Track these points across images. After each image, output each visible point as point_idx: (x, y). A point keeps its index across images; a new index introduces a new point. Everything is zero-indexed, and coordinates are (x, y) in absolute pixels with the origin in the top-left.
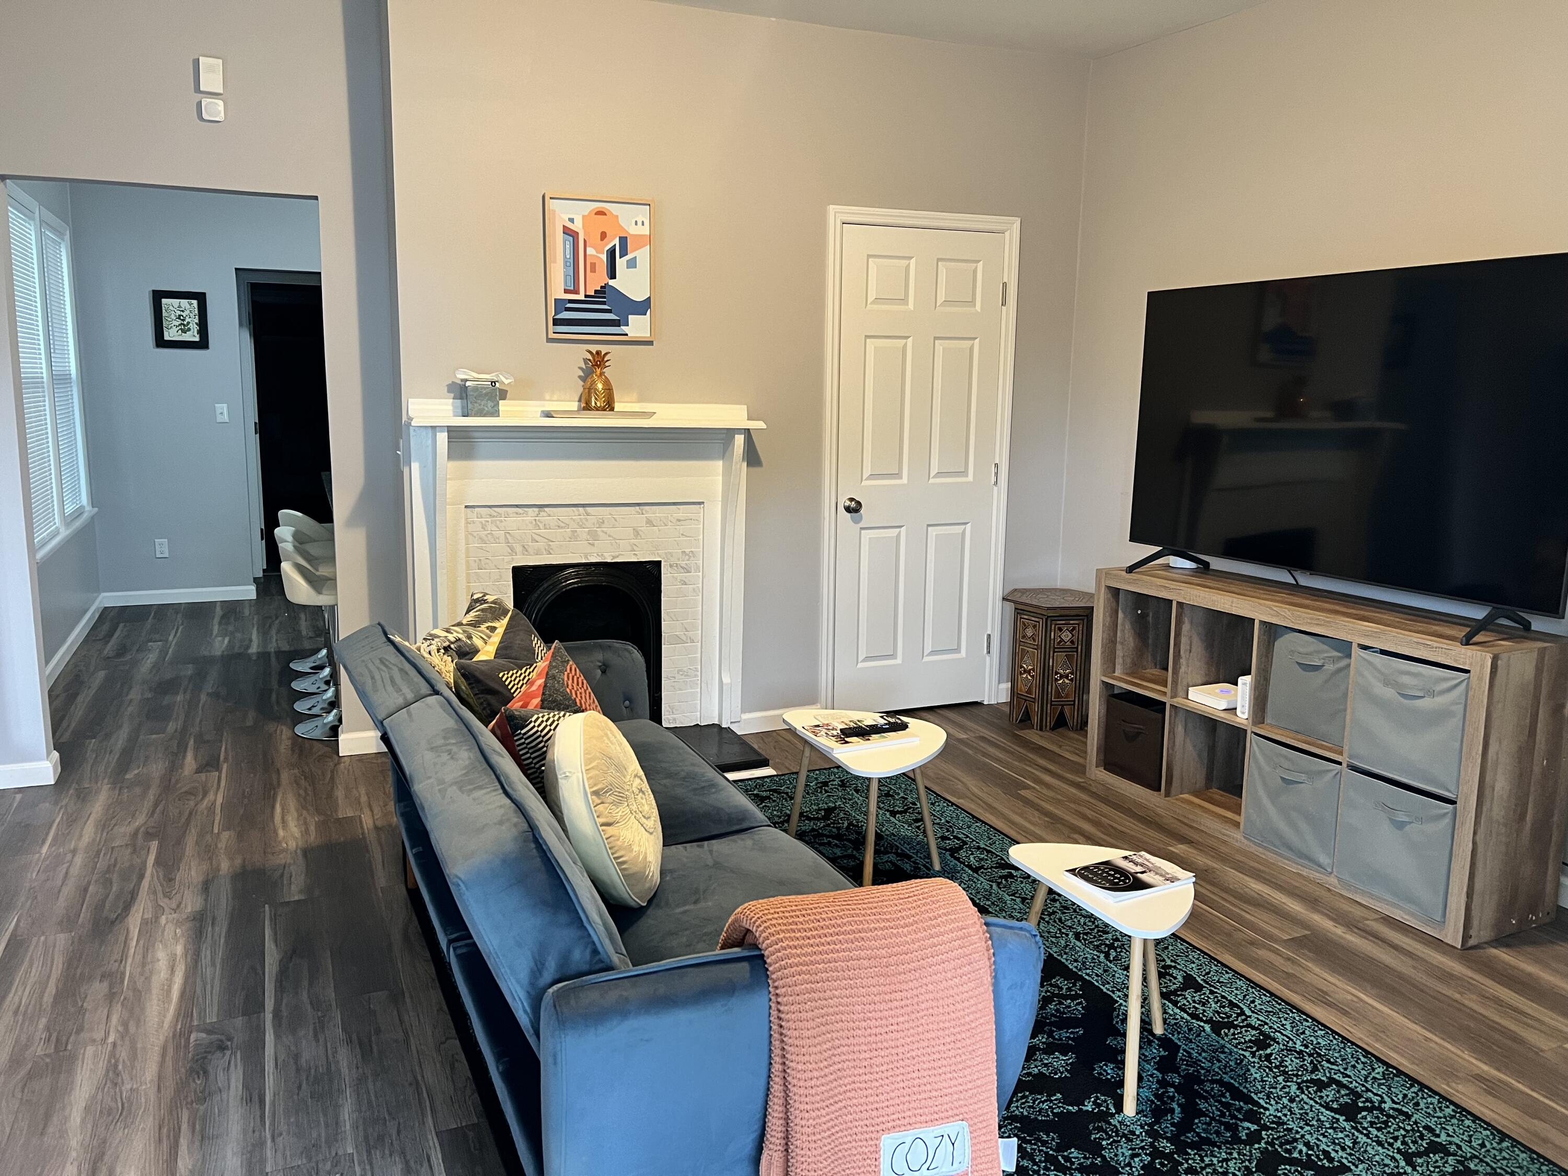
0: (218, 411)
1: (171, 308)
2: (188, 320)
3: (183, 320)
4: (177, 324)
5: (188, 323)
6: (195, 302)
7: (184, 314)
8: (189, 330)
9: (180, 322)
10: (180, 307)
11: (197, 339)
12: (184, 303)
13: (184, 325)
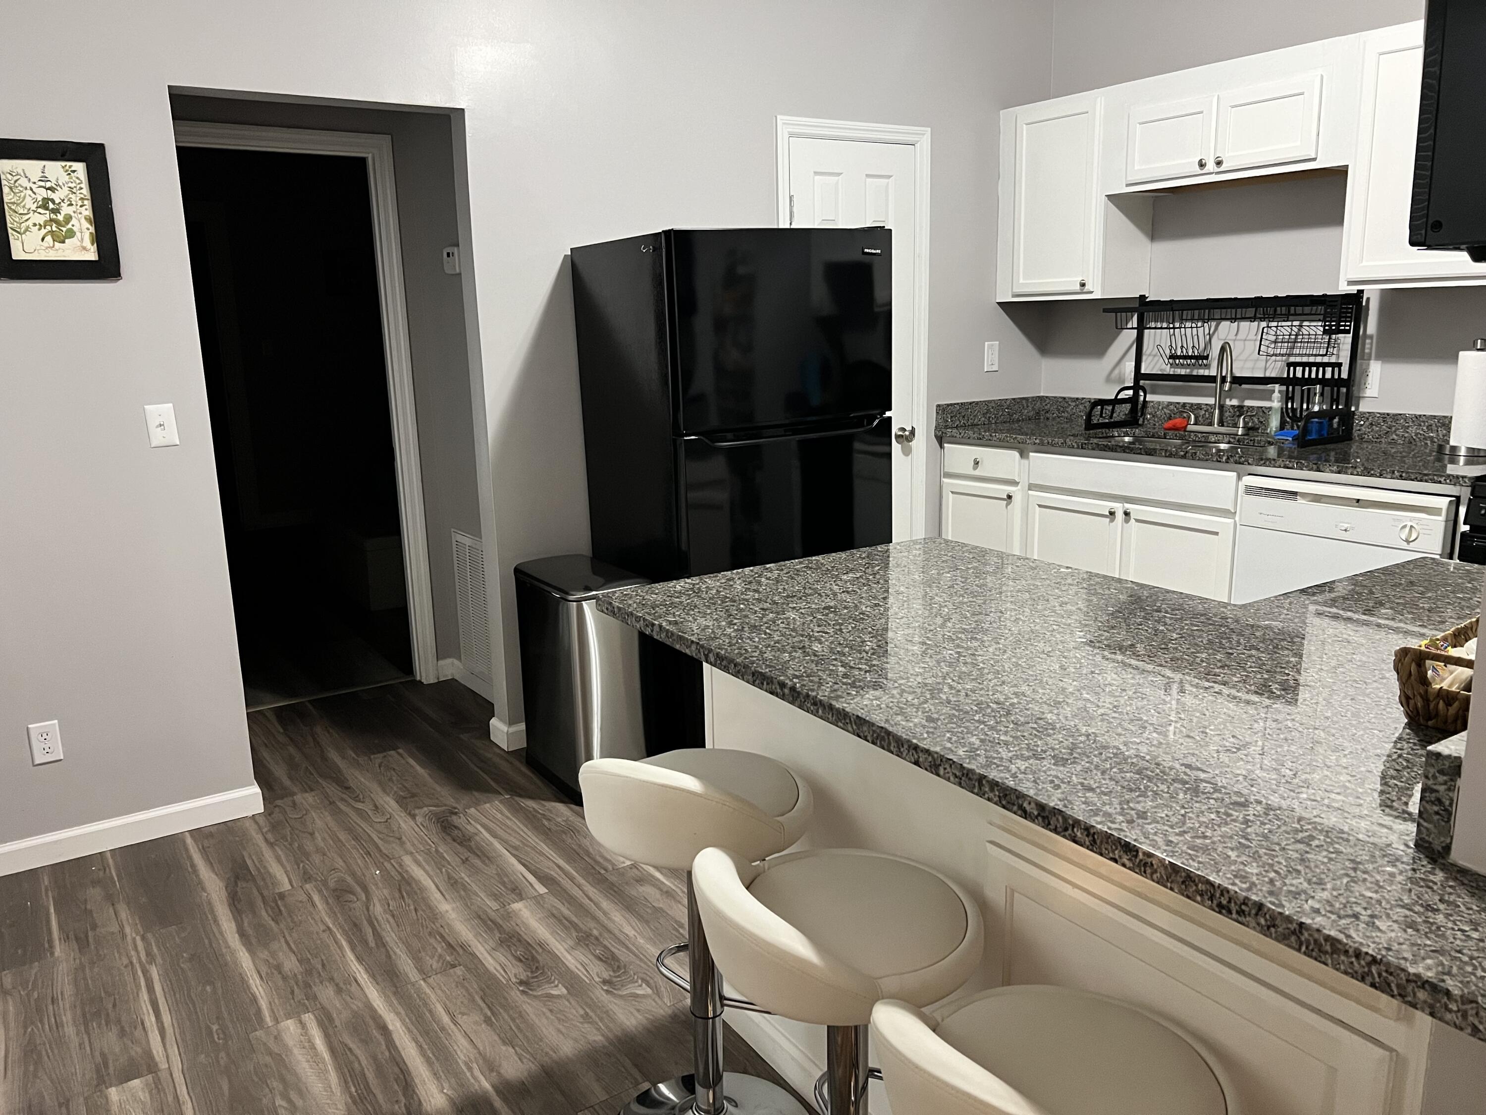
0: (153, 423)
1: (23, 182)
2: (65, 210)
3: (56, 211)
4: (41, 219)
5: (68, 219)
6: (80, 167)
7: (56, 197)
8: (71, 234)
9: (47, 216)
10: (44, 179)
11: (91, 255)
12: (55, 169)
13: (56, 222)
